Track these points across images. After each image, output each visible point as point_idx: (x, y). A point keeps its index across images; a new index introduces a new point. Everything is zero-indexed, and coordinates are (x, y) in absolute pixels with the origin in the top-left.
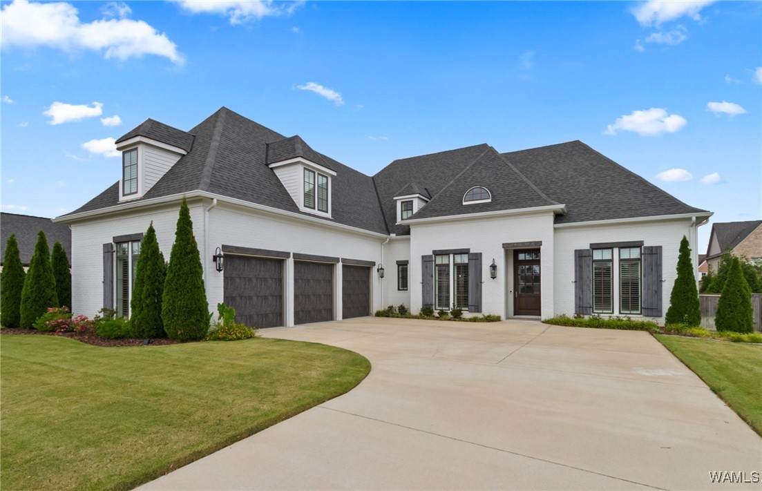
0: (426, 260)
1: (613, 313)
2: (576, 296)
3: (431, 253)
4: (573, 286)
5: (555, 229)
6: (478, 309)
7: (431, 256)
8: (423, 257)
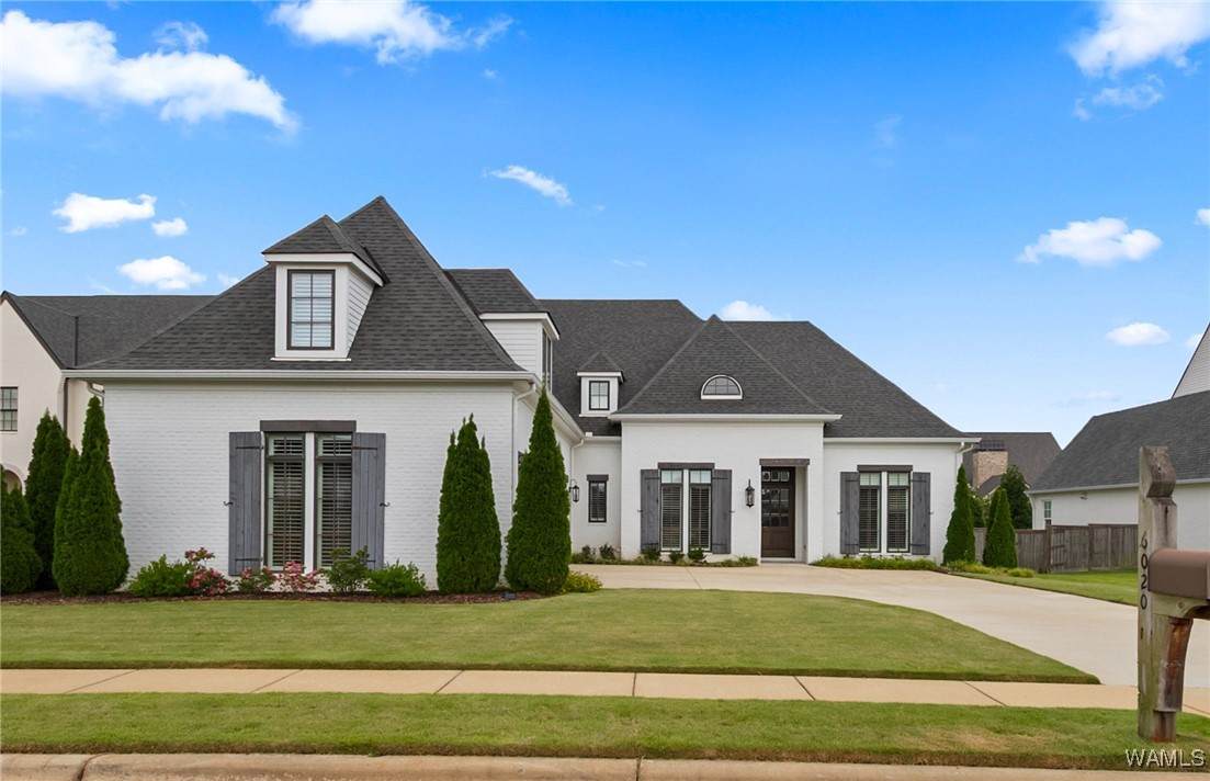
0: (648, 477)
1: (880, 551)
2: (841, 531)
3: (656, 467)
4: (838, 518)
5: (825, 444)
6: (726, 548)
7: (656, 471)
8: (643, 472)
